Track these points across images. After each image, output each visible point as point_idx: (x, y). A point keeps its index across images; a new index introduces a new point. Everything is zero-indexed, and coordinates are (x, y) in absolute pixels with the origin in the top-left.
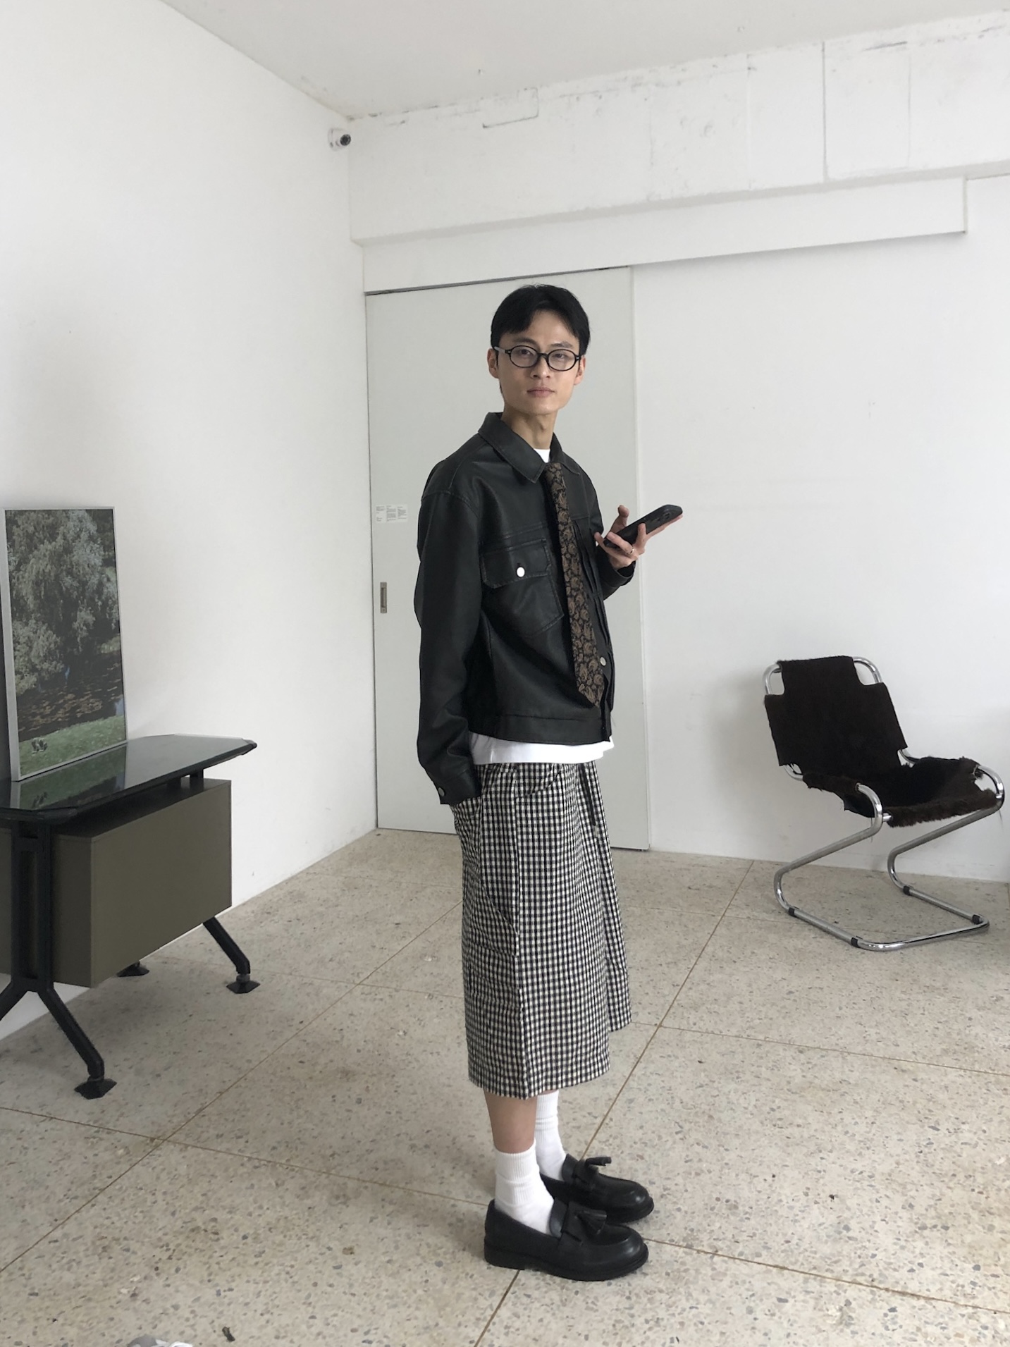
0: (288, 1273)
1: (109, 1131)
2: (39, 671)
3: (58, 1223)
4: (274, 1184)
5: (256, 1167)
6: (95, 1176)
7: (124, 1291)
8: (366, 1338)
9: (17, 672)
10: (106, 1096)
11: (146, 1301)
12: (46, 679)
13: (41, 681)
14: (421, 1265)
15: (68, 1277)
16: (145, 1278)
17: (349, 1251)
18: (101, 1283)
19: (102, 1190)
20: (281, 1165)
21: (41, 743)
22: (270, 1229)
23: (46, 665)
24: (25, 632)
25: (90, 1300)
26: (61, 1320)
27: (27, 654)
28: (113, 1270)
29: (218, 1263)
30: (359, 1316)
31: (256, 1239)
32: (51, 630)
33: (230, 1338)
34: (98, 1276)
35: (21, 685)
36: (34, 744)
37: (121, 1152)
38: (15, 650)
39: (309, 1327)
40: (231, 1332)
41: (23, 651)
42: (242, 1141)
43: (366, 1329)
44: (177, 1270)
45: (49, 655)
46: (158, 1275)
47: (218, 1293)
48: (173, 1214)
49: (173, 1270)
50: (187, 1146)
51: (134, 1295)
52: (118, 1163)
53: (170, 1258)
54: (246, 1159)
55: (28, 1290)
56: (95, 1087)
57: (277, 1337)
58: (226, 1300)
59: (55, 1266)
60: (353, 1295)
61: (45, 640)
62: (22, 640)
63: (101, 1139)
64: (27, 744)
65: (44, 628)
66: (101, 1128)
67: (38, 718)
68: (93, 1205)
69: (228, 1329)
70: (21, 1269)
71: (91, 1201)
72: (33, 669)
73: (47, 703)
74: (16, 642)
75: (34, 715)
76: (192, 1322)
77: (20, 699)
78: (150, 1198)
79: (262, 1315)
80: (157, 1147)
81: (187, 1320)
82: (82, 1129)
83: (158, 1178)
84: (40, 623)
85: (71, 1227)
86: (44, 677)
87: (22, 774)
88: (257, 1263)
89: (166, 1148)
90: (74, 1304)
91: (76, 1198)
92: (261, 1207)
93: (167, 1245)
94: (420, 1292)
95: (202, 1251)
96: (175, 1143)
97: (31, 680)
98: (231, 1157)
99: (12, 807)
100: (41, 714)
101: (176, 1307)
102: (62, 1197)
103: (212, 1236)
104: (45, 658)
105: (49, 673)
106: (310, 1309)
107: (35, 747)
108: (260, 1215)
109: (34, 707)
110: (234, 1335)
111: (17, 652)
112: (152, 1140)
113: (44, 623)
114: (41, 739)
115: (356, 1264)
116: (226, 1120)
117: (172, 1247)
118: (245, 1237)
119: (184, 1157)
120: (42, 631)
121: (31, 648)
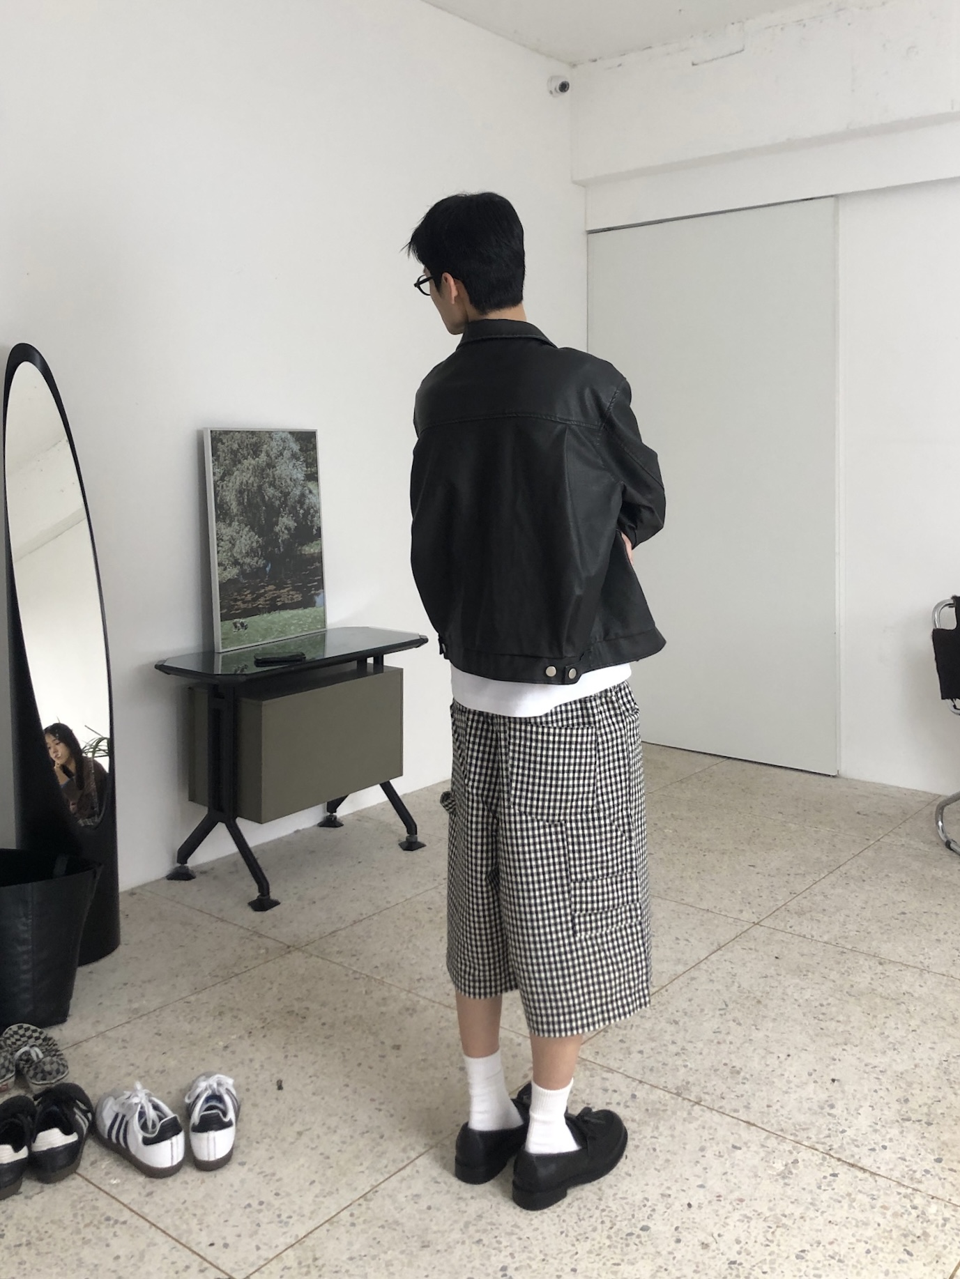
0: (343, 1053)
1: (260, 936)
2: (241, 565)
3: (196, 991)
4: (364, 992)
5: (355, 979)
6: (235, 965)
7: (221, 1043)
8: (378, 1107)
9: (220, 564)
10: (269, 912)
11: (233, 1052)
12: (248, 572)
13: (243, 572)
14: (447, 1067)
15: (187, 1027)
16: (240, 1037)
17: (397, 1047)
18: (208, 1035)
19: (237, 975)
20: (375, 980)
21: (242, 624)
22: (345, 1023)
23: (248, 560)
24: (227, 532)
25: (194, 1044)
26: (168, 1054)
27: (231, 549)
28: (220, 1028)
29: (296, 1037)
30: (381, 1092)
31: (332, 1026)
32: (254, 531)
33: (280, 1088)
34: (207, 1030)
35: (224, 575)
36: (235, 624)
37: (262, 951)
38: (218, 545)
39: (340, 1091)
40: (283, 1084)
41: (227, 547)
42: (355, 959)
43: (382, 1101)
44: (264, 1036)
45: (252, 552)
46: (249, 1037)
47: (286, 1057)
48: (279, 999)
49: (262, 1035)
50: (311, 955)
51: (226, 1047)
52: (256, 958)
53: (263, 1027)
54: (351, 972)
55: (155, 1031)
56: (263, 903)
57: (314, 1094)
58: (289, 1063)
59: (181, 1018)
60: (384, 1077)
61: (247, 539)
62: (225, 538)
63: (252, 940)
64: (229, 623)
65: (247, 529)
66: (256, 933)
67: (239, 603)
68: (226, 984)
69: (281, 1081)
70: (157, 1017)
71: (226, 980)
72: (236, 563)
73: (248, 592)
74: (219, 539)
75: (236, 600)
76: (258, 1072)
77: (222, 586)
78: (268, 985)
79: (310, 1077)
80: (289, 952)
81: (256, 1070)
82: (242, 931)
83: (280, 974)
84: (243, 525)
85: (204, 996)
86: (246, 570)
87: (223, 647)
88: (323, 1043)
89: (296, 954)
90: (182, 1045)
91: (217, 976)
92: (346, 1006)
93: (266, 1019)
94: (437, 1084)
95: (288, 1027)
96: (303, 952)
97: (233, 572)
98: (340, 968)
99: (215, 673)
100: (242, 600)
101: (251, 1060)
102: (207, 973)
103: (300, 1019)
104: (247, 554)
105: (251, 567)
106: (347, 1080)
107: (236, 627)
108: (342, 1011)
109: (236, 594)
110: (284, 1085)
111: (220, 548)
112: (289, 947)
113: (246, 526)
114: (241, 620)
115: (397, 1057)
116: (350, 941)
117: (268, 1021)
118: (324, 1024)
119: (306, 962)
120: (245, 532)
121: (234, 545)
